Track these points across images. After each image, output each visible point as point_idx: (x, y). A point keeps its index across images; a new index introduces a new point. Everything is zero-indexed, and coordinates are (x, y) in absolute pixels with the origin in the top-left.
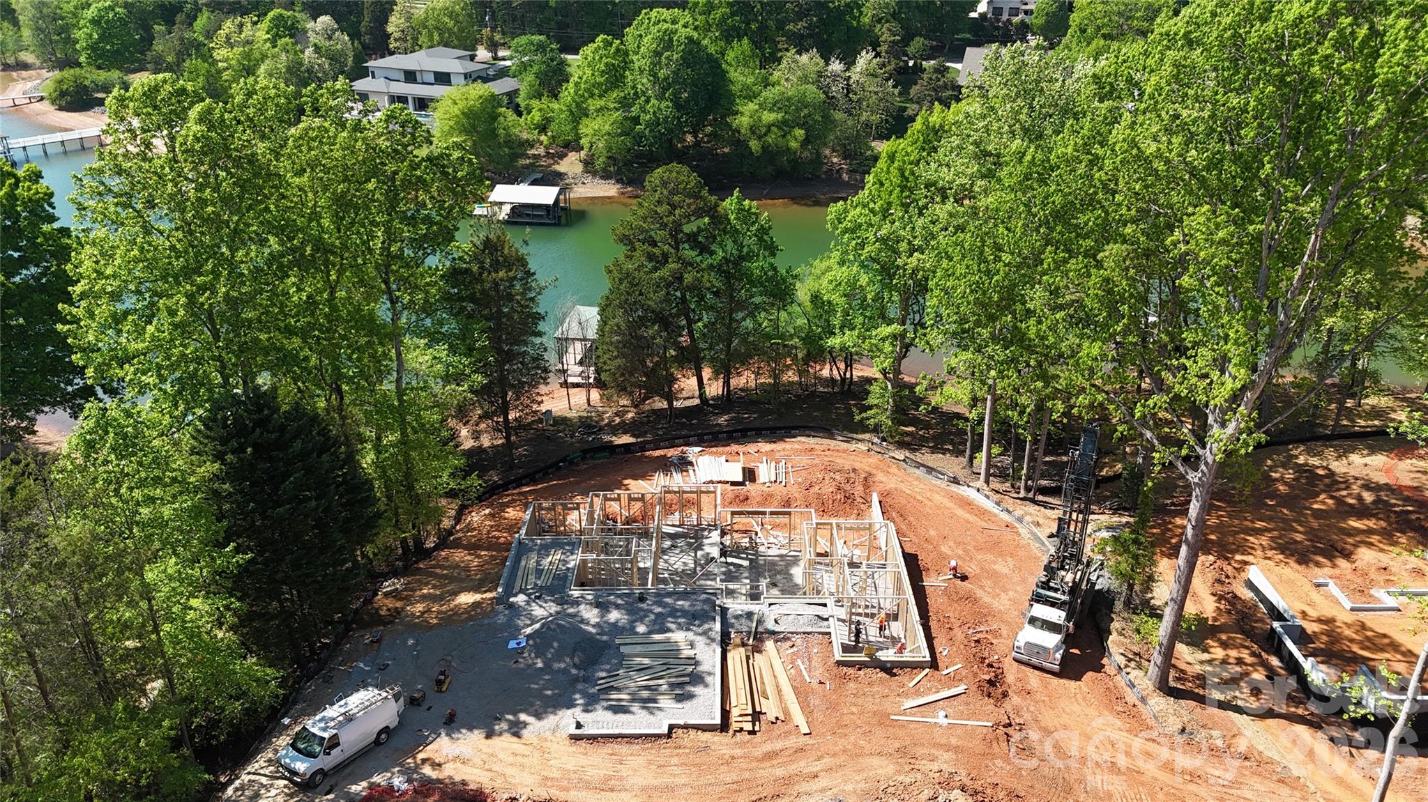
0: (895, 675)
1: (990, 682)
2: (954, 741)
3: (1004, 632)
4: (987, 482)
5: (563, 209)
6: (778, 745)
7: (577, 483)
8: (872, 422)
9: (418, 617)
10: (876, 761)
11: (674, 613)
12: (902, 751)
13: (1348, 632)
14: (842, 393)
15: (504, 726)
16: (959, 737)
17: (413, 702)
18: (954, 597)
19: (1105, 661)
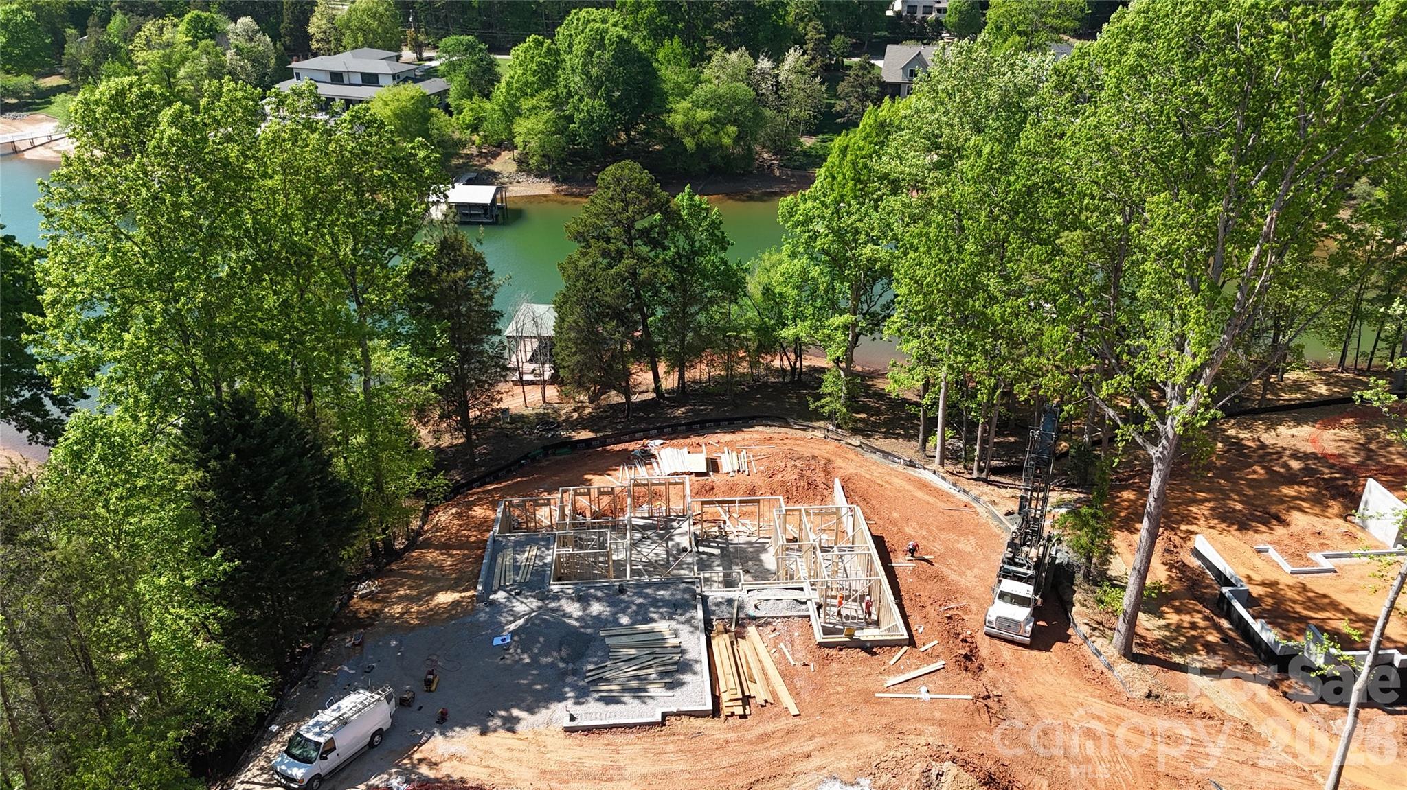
0: (875, 654)
1: (966, 656)
2: (937, 715)
3: (974, 608)
4: (942, 464)
5: (500, 208)
6: (769, 728)
7: (542, 479)
8: (826, 409)
9: (398, 618)
10: (865, 738)
11: (655, 602)
12: (889, 727)
13: (1291, 594)
14: (792, 382)
15: (498, 722)
16: (943, 711)
17: (403, 703)
18: (922, 576)
19: (1070, 631)
